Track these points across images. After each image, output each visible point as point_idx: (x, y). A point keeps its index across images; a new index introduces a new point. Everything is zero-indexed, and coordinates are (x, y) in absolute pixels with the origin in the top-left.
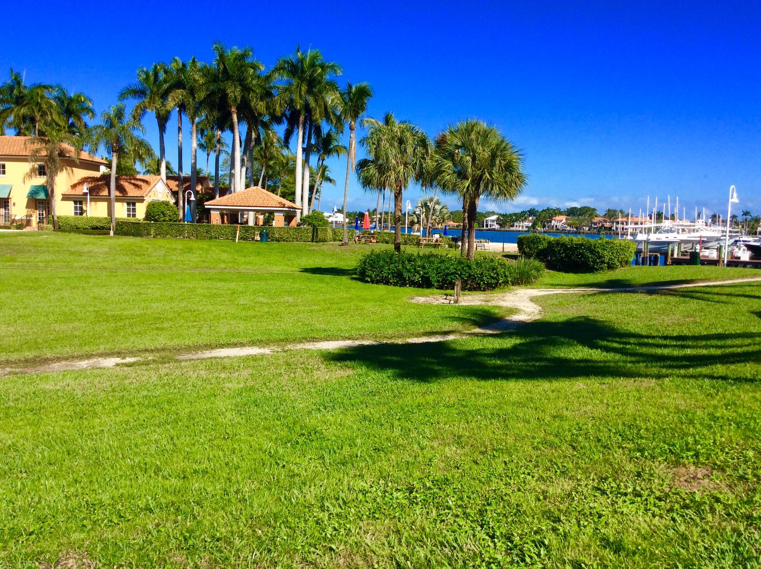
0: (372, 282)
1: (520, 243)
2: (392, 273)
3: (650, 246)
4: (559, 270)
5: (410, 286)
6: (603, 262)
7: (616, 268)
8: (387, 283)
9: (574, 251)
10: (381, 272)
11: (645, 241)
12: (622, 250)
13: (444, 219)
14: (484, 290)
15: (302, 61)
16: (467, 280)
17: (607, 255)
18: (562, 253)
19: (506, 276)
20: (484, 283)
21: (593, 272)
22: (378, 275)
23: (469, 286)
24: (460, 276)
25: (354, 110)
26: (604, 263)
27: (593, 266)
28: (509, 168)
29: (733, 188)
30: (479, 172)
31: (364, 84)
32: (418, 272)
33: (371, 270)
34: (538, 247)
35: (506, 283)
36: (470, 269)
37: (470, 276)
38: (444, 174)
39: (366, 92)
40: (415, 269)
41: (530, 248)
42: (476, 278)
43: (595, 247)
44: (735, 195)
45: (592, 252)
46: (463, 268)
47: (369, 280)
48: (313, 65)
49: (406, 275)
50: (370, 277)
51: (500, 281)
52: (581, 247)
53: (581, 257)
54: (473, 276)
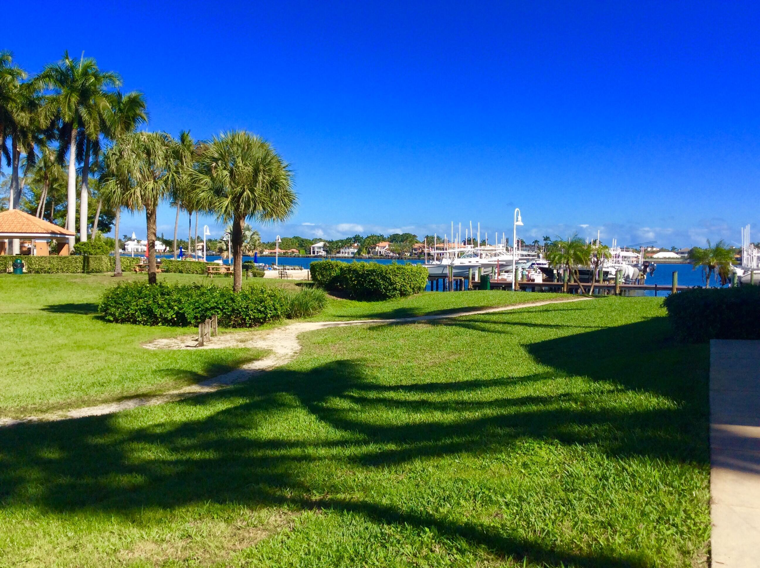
0: (116, 321)
1: (313, 270)
2: (140, 309)
3: (454, 271)
4: (352, 299)
5: (163, 324)
6: (395, 289)
7: (409, 295)
8: (135, 322)
9: (365, 277)
10: (127, 309)
11: (449, 266)
12: (414, 276)
13: (255, 245)
14: (251, 326)
15: (72, 69)
16: (231, 315)
17: (398, 281)
18: (354, 280)
19: (275, 309)
20: (250, 318)
21: (386, 300)
22: (123, 313)
23: (232, 323)
24: (222, 310)
25: (125, 122)
26: (397, 290)
27: (385, 294)
28: (274, 184)
29: (518, 211)
30: (239, 189)
31: (134, 94)
32: (172, 308)
33: (115, 307)
34: (330, 274)
35: (276, 317)
36: (234, 302)
37: (233, 310)
38: (198, 190)
39: (138, 102)
40: (169, 304)
41: (322, 276)
42: (240, 313)
43: (386, 273)
44: (520, 218)
45: (384, 278)
46: (225, 301)
47: (112, 319)
48: (85, 73)
49: (158, 312)
50: (113, 315)
51: (269, 316)
52: (372, 274)
53: (374, 284)
54: (238, 310)
